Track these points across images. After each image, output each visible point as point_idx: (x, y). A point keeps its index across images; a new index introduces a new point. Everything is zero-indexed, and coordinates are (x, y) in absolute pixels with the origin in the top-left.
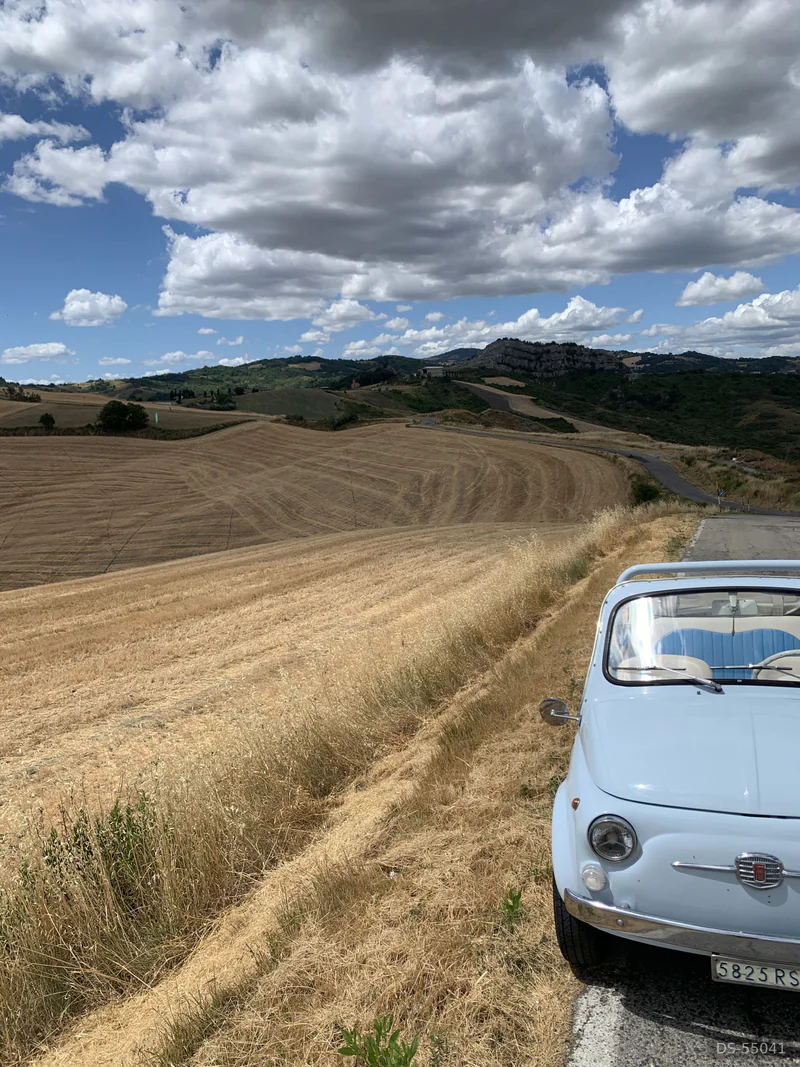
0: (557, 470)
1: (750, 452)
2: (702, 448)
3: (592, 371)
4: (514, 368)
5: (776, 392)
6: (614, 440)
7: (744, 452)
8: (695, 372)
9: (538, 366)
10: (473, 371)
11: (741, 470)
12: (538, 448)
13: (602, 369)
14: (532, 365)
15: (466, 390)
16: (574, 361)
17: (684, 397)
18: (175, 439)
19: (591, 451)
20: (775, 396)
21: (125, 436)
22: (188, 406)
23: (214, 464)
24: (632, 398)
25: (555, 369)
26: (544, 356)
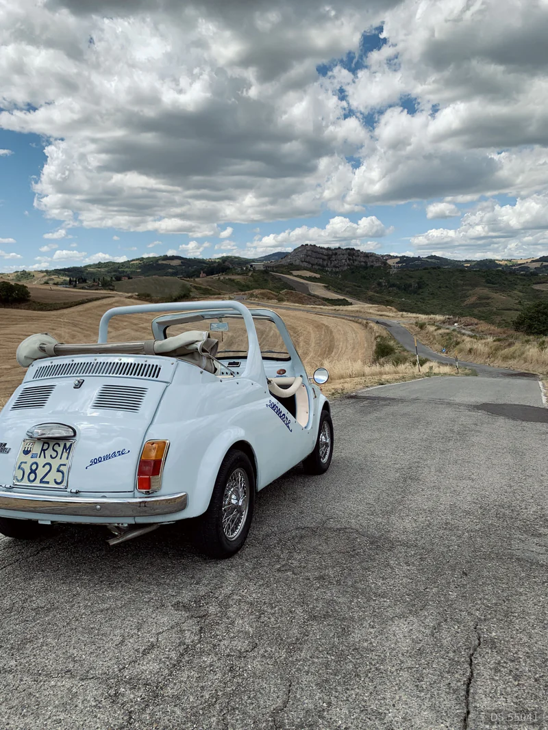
0: (323, 332)
1: (468, 319)
2: (432, 316)
3: (366, 268)
4: (312, 265)
5: (488, 282)
6: (368, 311)
7: (462, 320)
8: (434, 268)
9: (329, 264)
10: (284, 266)
11: (459, 332)
12: (312, 316)
13: (372, 266)
14: (325, 263)
15: (280, 279)
16: (353, 260)
17: (428, 285)
18: (49, 310)
19: (351, 318)
20: (488, 285)
21: (12, 308)
22: (80, 289)
23: (75, 329)
24: (393, 285)
25: (341, 266)
26: (333, 256)
